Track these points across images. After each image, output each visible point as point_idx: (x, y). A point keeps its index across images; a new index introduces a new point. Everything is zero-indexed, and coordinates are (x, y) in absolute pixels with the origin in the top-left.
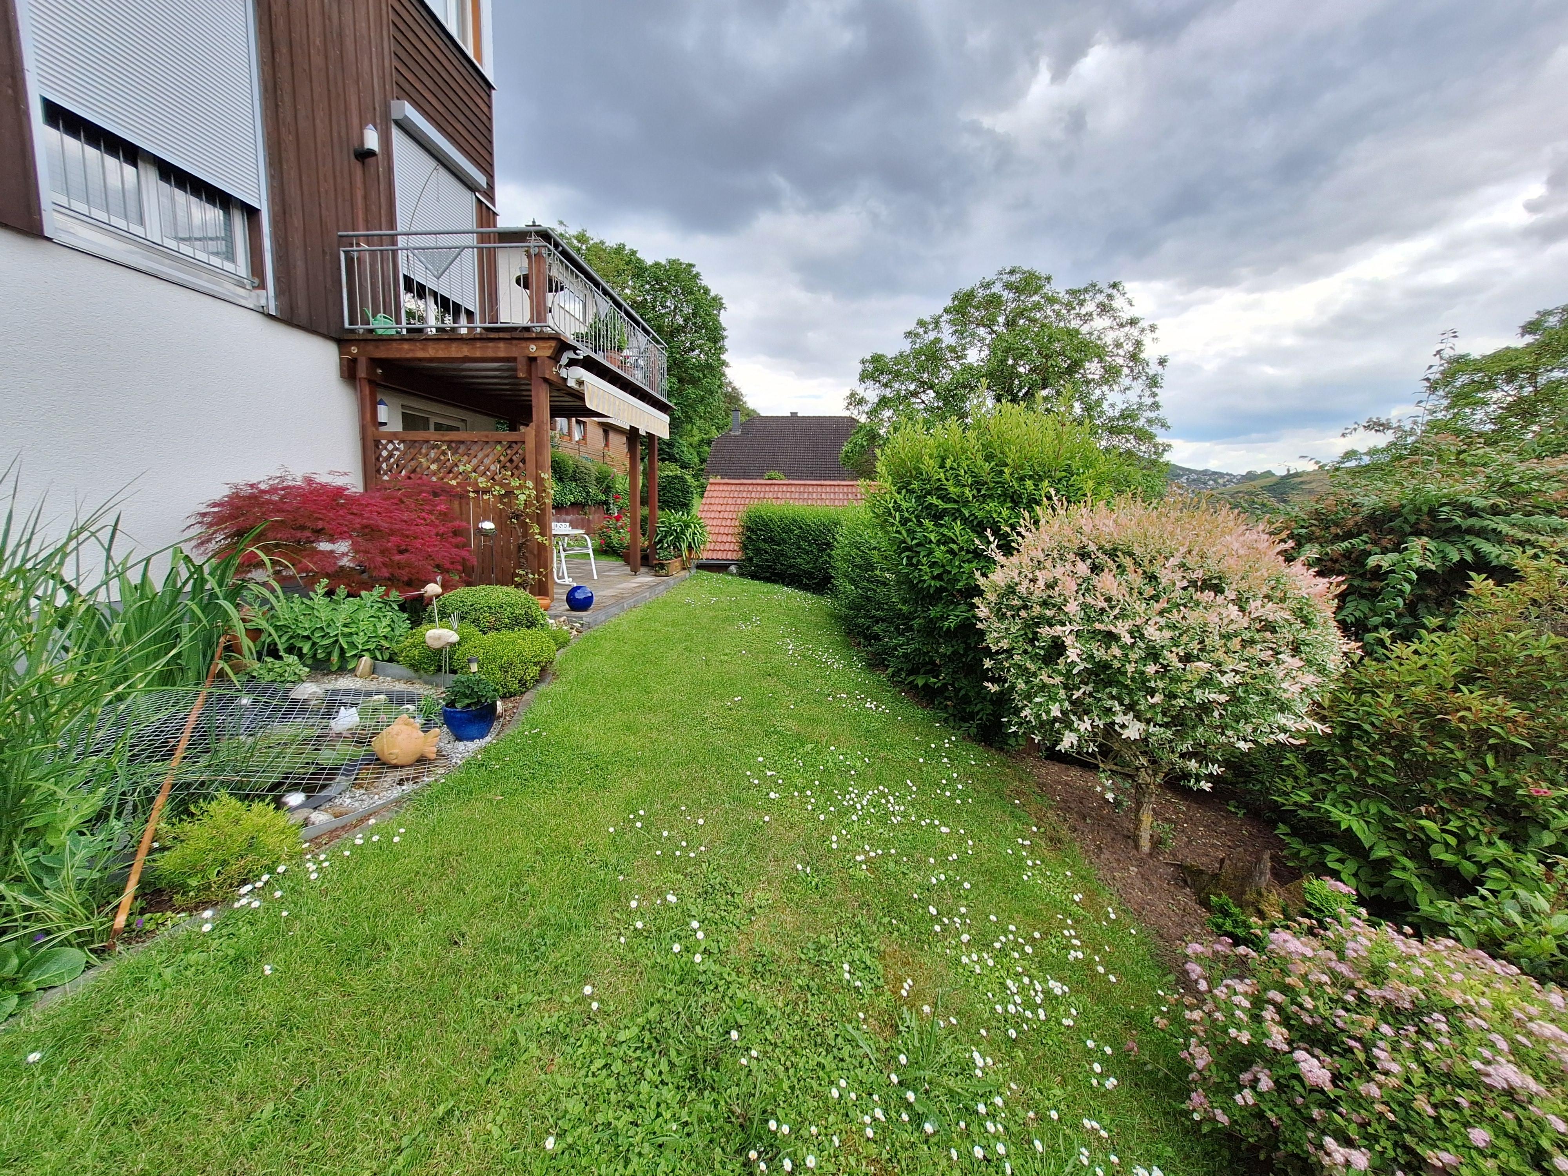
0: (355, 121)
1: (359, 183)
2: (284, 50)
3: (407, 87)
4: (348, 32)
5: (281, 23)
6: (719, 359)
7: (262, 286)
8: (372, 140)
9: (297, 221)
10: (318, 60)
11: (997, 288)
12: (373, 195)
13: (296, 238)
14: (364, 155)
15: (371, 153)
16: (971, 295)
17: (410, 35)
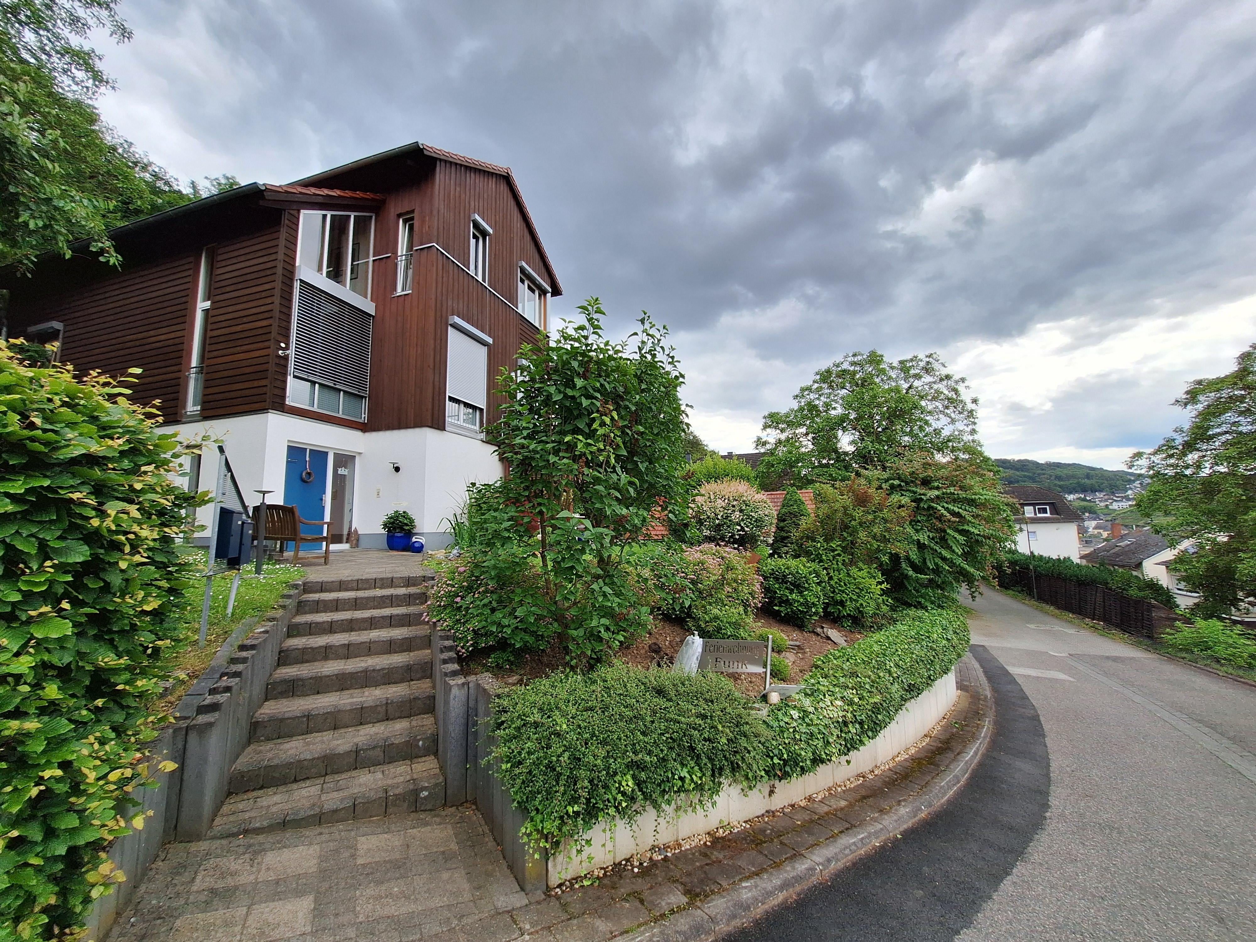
2: (493, 358)
4: (508, 344)
5: (493, 352)
7: (482, 432)
9: (492, 409)
10: (500, 356)
11: (845, 366)
13: (491, 414)
16: (828, 371)
17: (524, 334)
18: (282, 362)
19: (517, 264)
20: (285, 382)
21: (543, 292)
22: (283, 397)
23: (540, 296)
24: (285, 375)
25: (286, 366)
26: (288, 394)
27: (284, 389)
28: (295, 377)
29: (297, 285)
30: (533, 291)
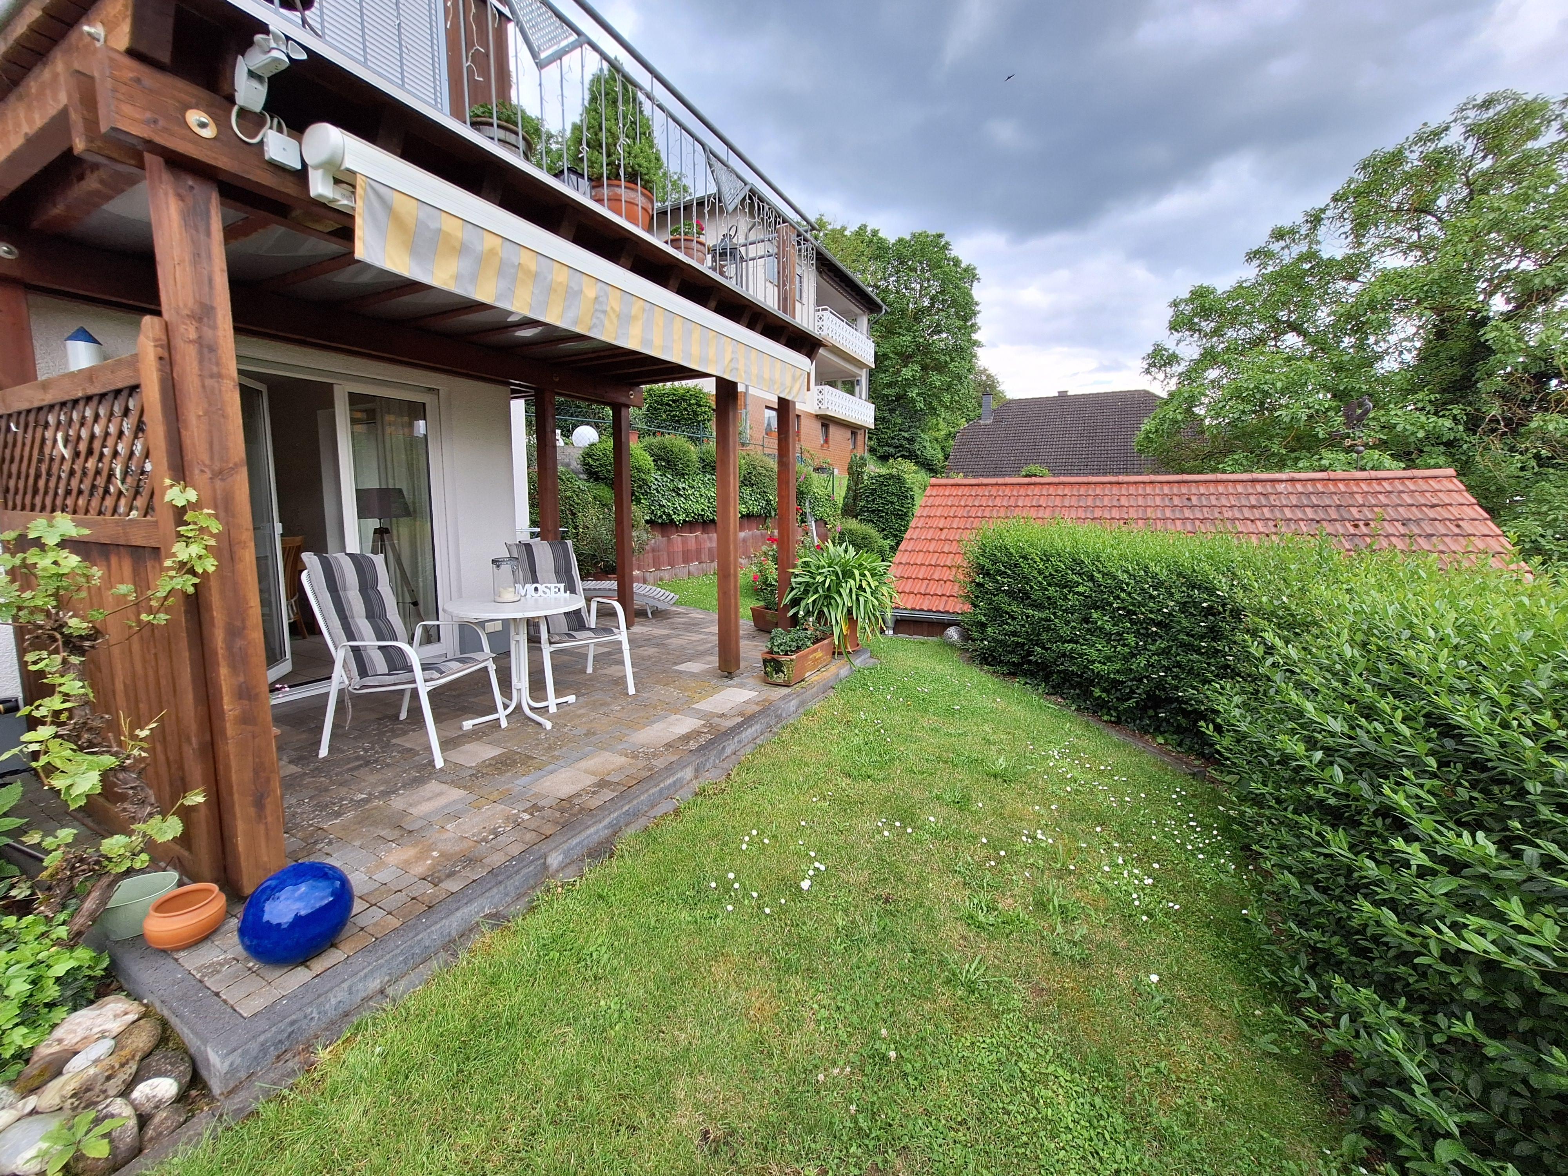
6: (969, 340)
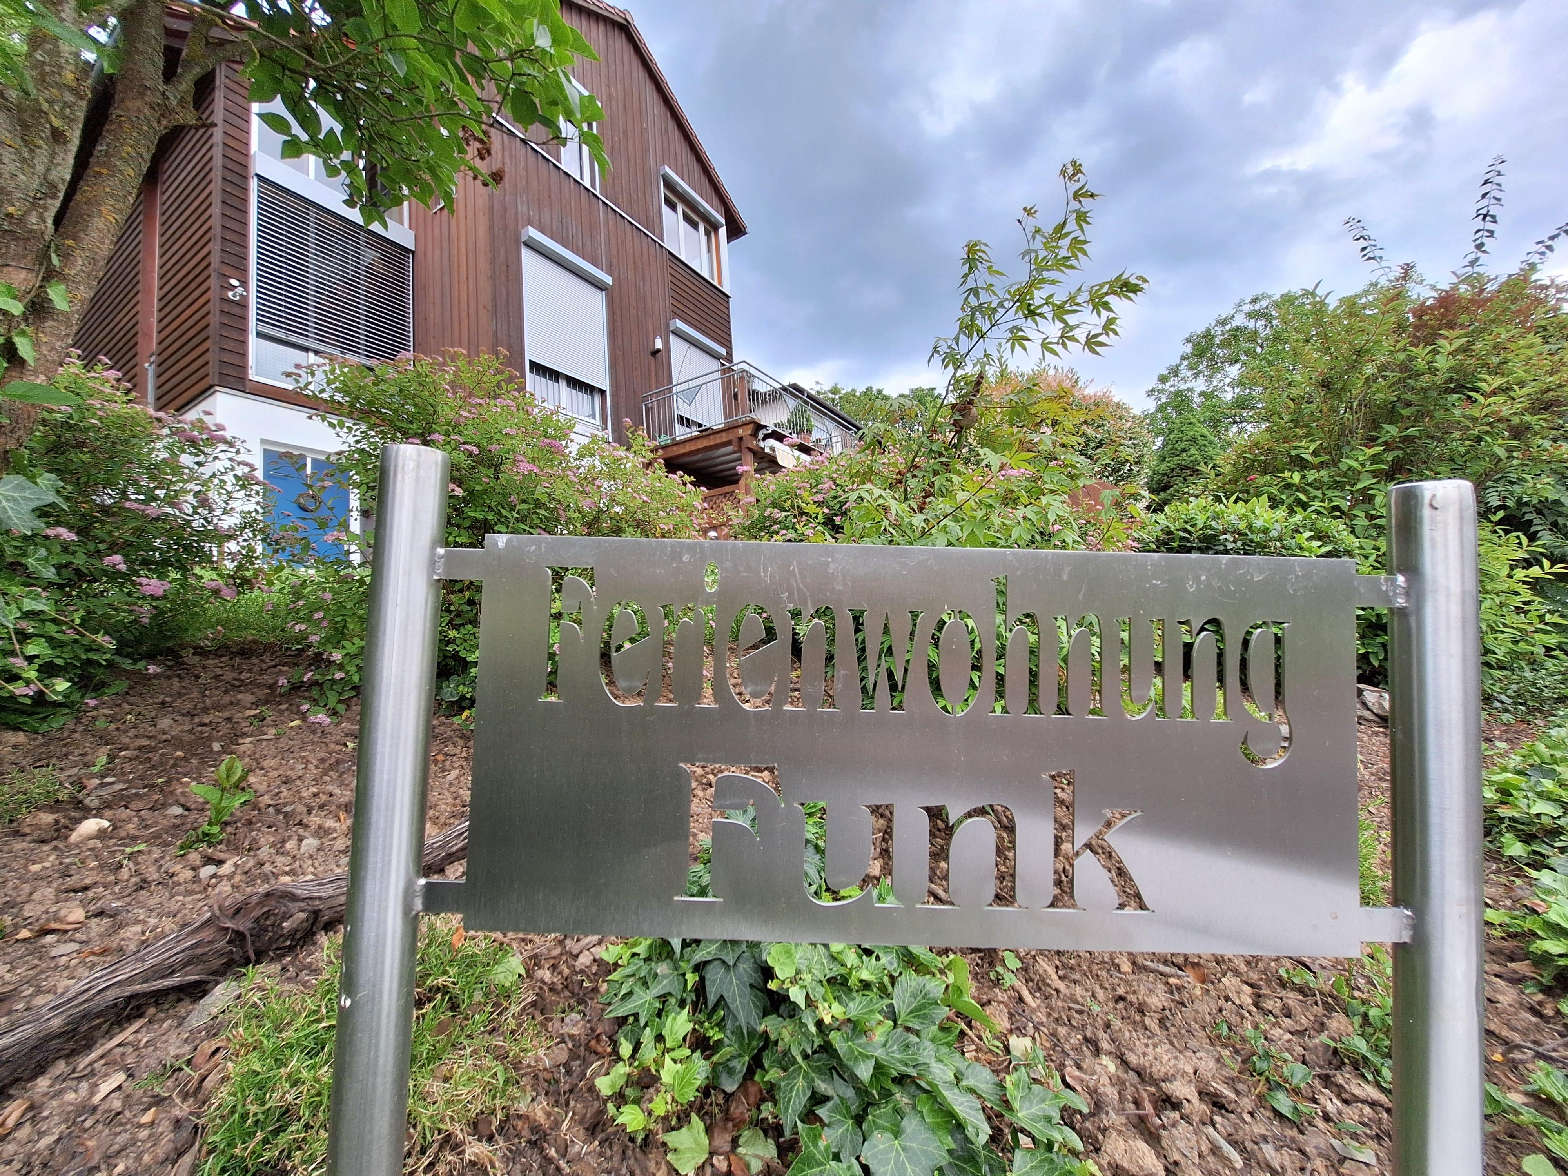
0: (651, 335)
1: (653, 368)
2: (618, 312)
3: (678, 312)
4: (649, 294)
5: (618, 301)
7: (607, 428)
8: (659, 344)
9: (623, 394)
10: (634, 312)
11: (1239, 321)
12: (660, 373)
13: (622, 403)
14: (655, 353)
15: (658, 351)
17: (680, 285)
18: (236, 310)
19: (657, 171)
20: (244, 343)
21: (712, 227)
22: (244, 367)
23: (708, 234)
24: (244, 331)
25: (244, 318)
26: (250, 363)
27: (244, 355)
28: (259, 335)
29: (254, 185)
30: (695, 226)
